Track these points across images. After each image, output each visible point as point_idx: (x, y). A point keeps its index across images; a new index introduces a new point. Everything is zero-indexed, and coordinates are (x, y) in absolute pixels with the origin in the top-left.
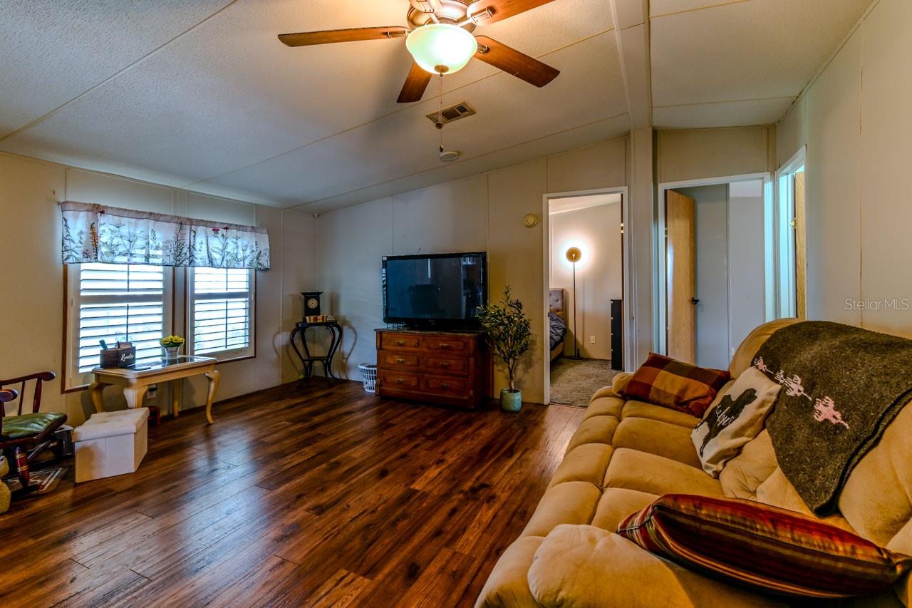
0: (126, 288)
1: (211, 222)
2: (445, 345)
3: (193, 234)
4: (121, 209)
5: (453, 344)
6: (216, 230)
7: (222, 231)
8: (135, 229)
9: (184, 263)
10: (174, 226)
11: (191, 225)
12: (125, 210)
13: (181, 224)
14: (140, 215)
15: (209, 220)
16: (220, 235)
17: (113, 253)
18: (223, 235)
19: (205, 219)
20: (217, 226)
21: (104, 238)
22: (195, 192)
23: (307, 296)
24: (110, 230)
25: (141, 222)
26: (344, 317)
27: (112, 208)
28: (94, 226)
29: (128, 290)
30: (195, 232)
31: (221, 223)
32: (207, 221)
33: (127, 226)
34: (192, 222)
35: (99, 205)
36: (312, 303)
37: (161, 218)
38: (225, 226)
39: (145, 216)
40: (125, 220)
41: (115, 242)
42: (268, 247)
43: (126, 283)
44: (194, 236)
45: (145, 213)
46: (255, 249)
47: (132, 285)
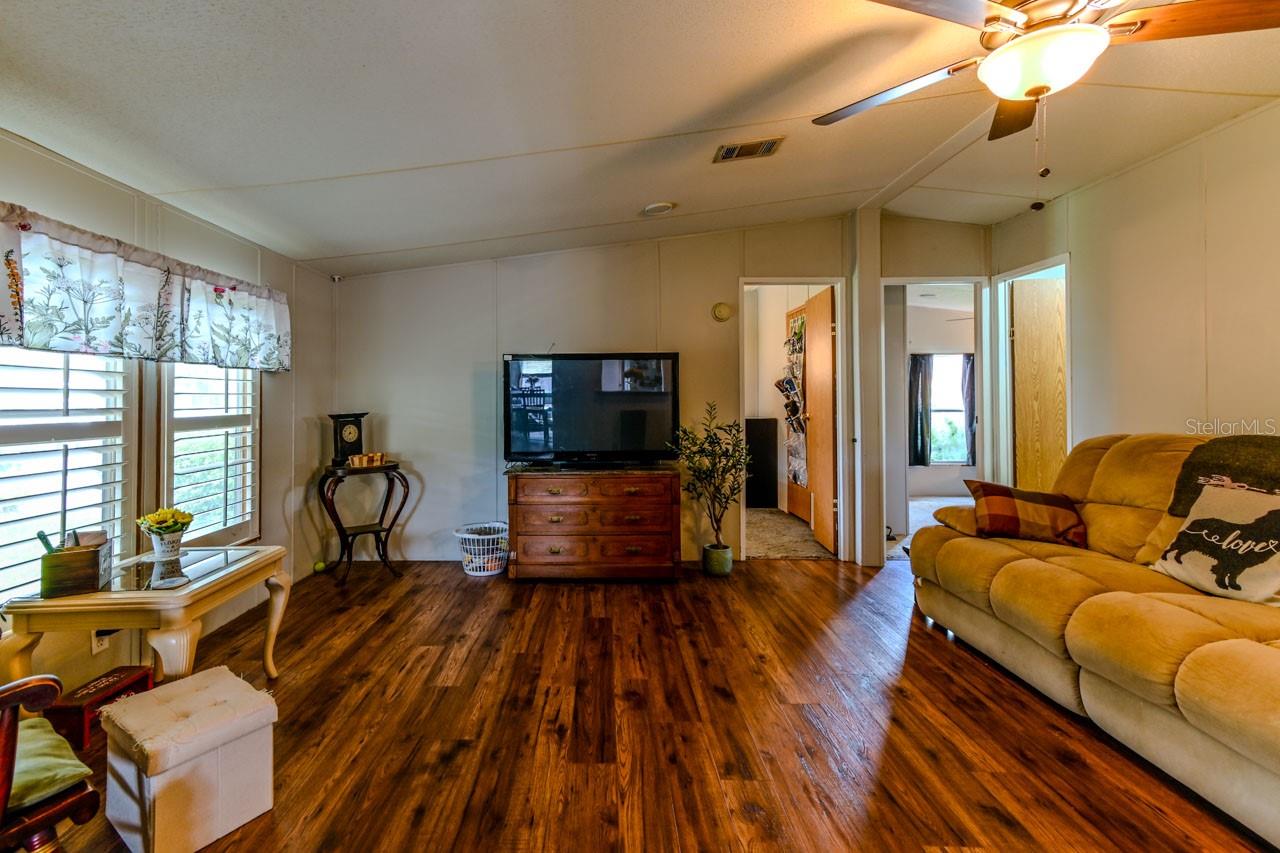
0: (61, 406)
1: (213, 273)
2: (633, 489)
3: (186, 295)
4: (65, 226)
5: (647, 487)
6: (219, 291)
7: (228, 294)
8: (90, 277)
9: (169, 354)
10: (155, 275)
11: (184, 276)
12: (73, 229)
13: (168, 271)
14: (100, 242)
15: (210, 269)
16: (225, 301)
17: (51, 326)
18: (230, 303)
19: (203, 267)
20: (221, 283)
21: (32, 290)
22: (174, 208)
23: (340, 421)
24: (45, 271)
25: (101, 259)
26: (398, 455)
27: (47, 220)
28: (12, 257)
29: (67, 412)
30: (189, 291)
31: (228, 278)
32: (208, 272)
33: (78, 265)
34: (185, 270)
35: (23, 210)
36: (350, 433)
37: (134, 256)
38: (233, 283)
39: (109, 247)
40: (72, 252)
41: (56, 300)
42: (289, 330)
43: (60, 396)
44: (189, 300)
45: (108, 239)
46: (274, 332)
47: (75, 401)
